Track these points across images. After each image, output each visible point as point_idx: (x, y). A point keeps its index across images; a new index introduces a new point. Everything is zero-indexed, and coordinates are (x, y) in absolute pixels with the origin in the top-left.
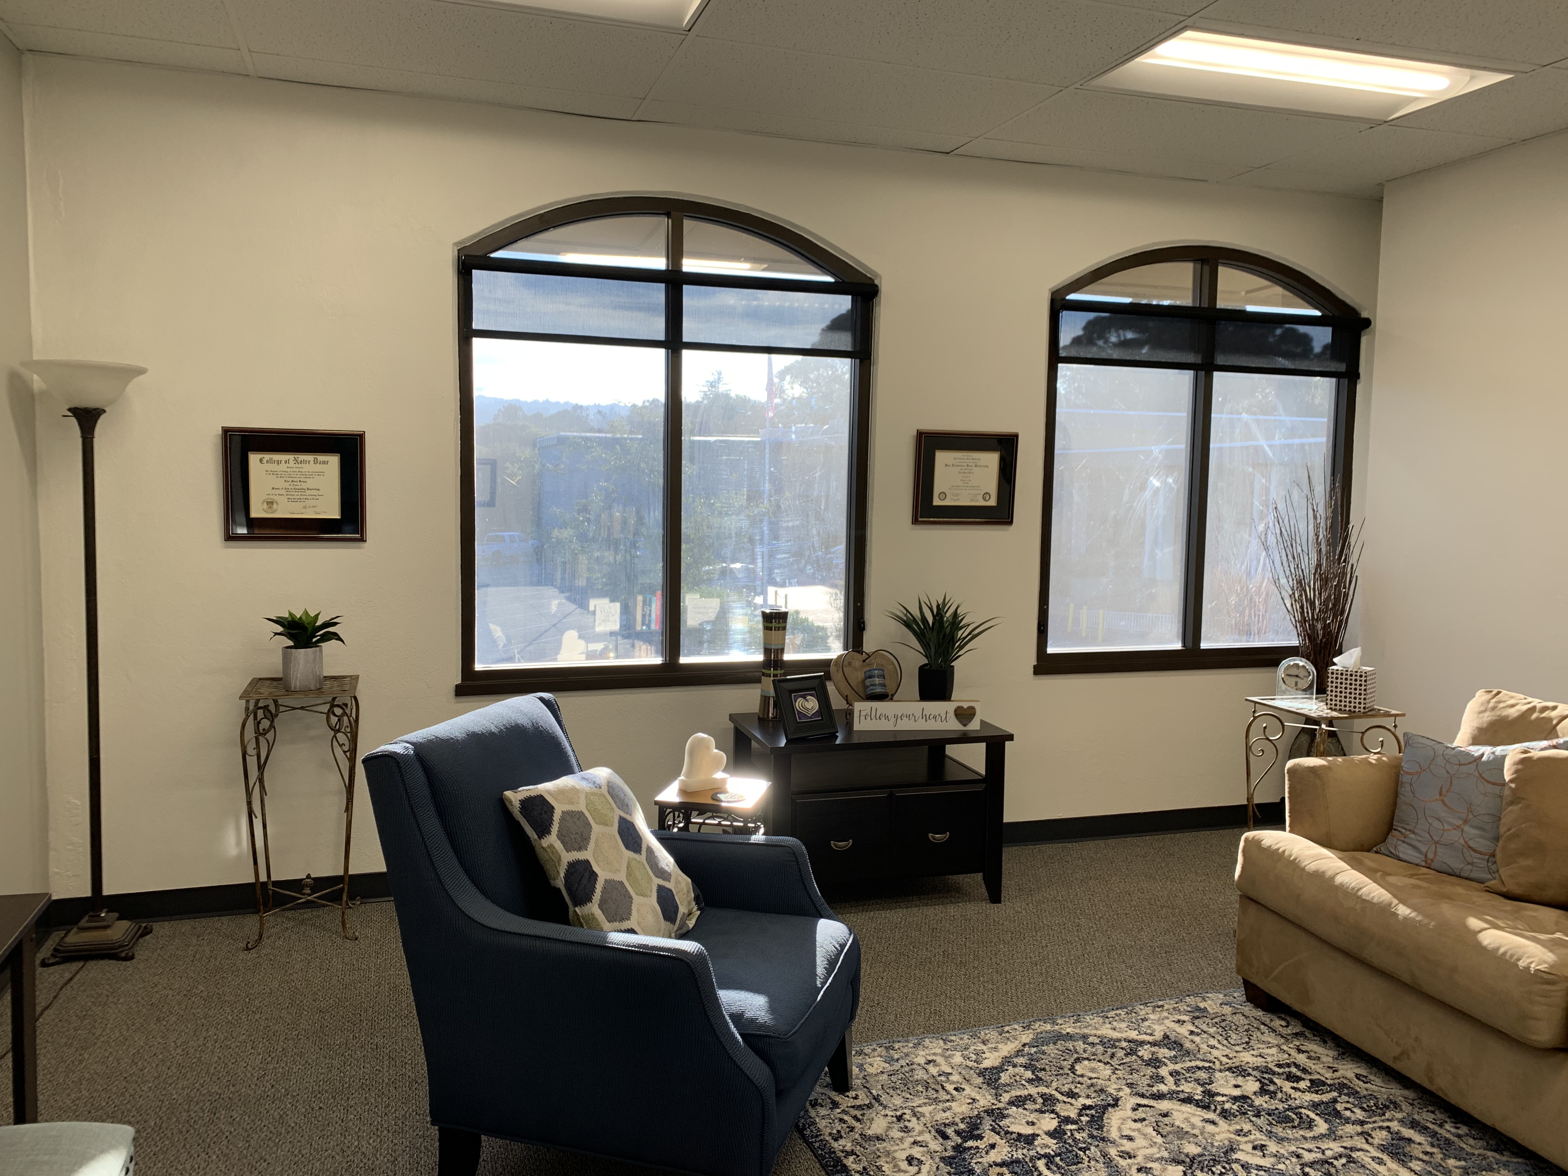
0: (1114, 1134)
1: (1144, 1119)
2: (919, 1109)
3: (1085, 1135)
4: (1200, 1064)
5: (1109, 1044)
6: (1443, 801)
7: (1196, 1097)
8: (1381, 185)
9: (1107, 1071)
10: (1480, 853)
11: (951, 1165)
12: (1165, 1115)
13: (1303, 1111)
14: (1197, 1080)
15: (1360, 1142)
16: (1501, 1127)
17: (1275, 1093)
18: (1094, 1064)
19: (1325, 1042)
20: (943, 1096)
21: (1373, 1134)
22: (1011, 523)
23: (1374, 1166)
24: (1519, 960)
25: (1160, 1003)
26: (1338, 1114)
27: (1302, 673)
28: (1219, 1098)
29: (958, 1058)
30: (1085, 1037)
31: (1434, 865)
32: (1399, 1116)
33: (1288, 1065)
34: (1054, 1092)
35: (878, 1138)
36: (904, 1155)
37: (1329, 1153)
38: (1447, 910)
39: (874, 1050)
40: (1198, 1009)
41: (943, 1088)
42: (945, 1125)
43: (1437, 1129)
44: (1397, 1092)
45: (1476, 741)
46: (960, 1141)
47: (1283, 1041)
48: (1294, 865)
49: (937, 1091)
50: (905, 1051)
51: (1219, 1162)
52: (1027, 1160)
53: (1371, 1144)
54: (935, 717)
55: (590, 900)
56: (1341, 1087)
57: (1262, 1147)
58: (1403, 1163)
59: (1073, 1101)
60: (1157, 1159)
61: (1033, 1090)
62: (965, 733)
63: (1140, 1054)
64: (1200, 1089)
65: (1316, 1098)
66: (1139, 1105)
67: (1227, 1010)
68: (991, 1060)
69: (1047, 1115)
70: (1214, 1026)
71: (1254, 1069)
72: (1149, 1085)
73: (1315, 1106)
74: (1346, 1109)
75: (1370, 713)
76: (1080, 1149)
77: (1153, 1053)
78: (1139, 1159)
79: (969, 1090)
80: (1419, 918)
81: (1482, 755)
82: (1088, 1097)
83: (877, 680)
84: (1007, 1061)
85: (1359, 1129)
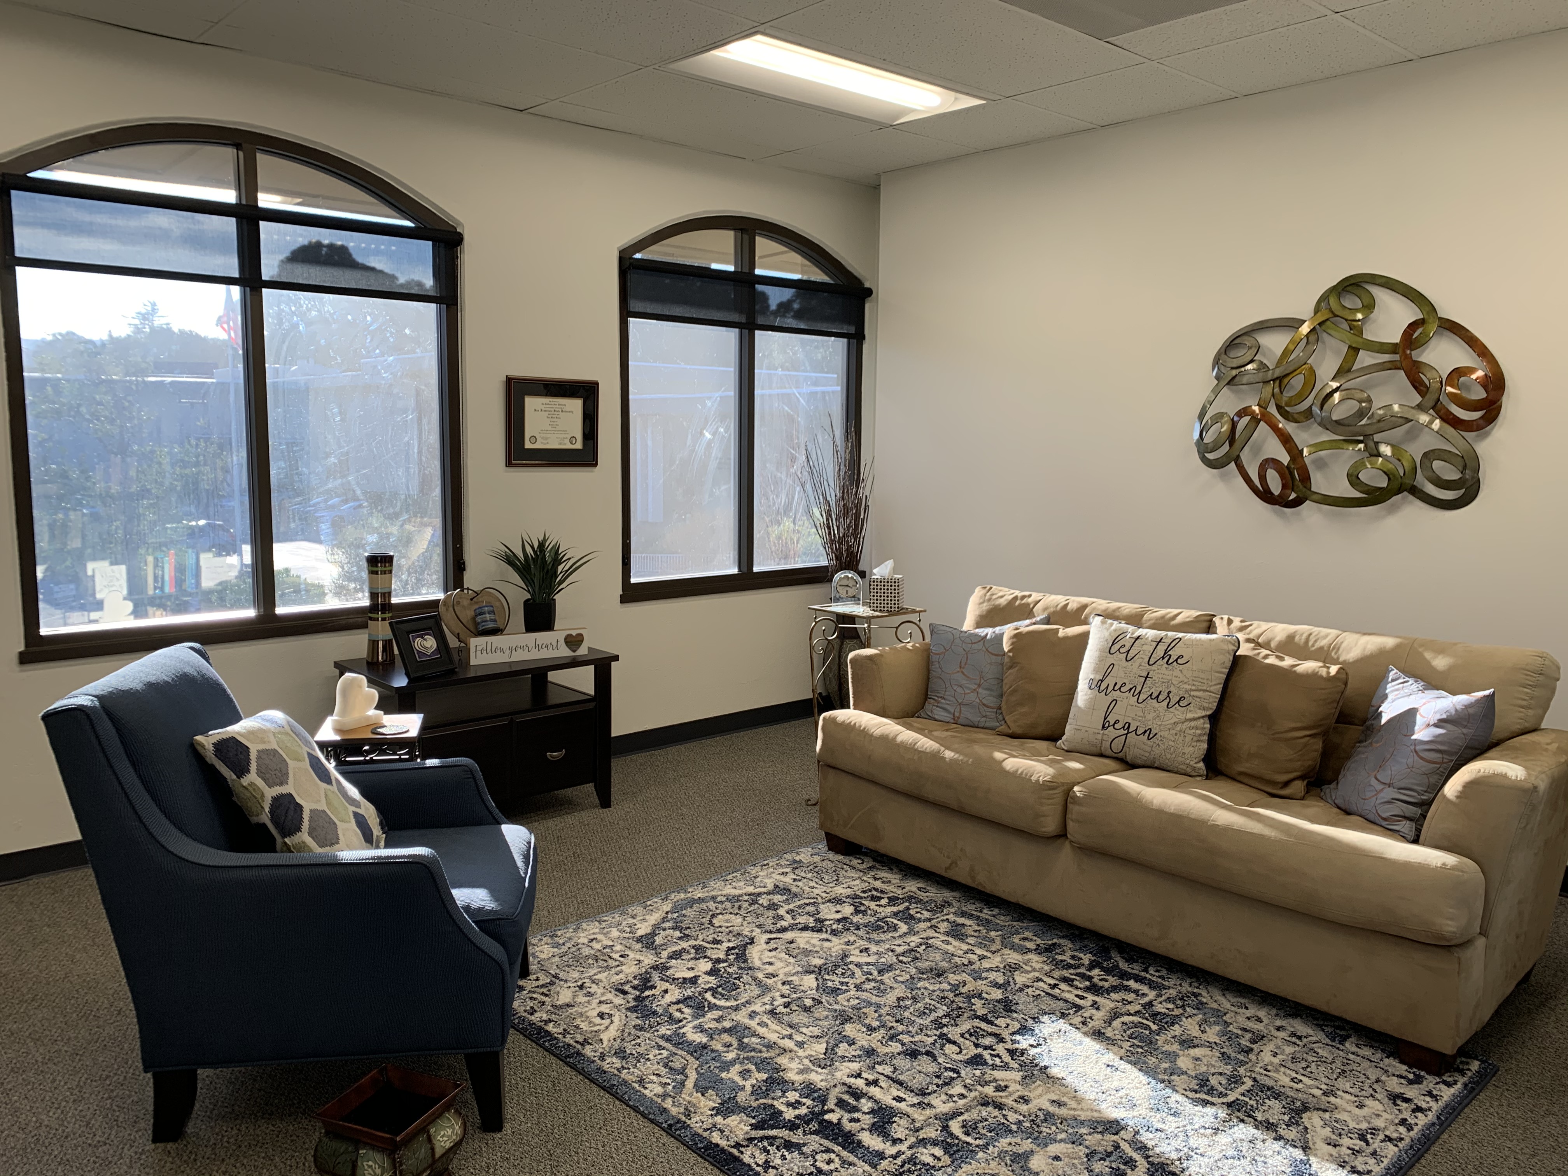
0: (757, 963)
1: (777, 948)
2: (596, 977)
3: (735, 968)
4: (807, 901)
5: (734, 900)
6: (963, 672)
7: (811, 925)
8: (878, 175)
9: (739, 920)
10: (991, 708)
11: (636, 1011)
12: (792, 942)
13: (888, 919)
14: (808, 913)
15: (931, 933)
16: (1023, 901)
17: (865, 911)
18: (727, 917)
19: (892, 869)
20: (611, 963)
21: (939, 926)
22: (596, 465)
23: (944, 946)
24: (1031, 776)
25: (766, 862)
26: (912, 917)
27: (851, 583)
28: (827, 923)
29: (615, 933)
30: (714, 898)
31: (960, 721)
32: (953, 910)
33: (870, 891)
34: (702, 943)
35: (568, 1005)
36: (595, 1013)
37: (912, 944)
38: (979, 750)
39: (541, 940)
40: (795, 862)
41: (610, 957)
42: (622, 984)
43: (979, 914)
44: (948, 895)
45: (979, 625)
46: (638, 993)
47: (862, 874)
48: (864, 733)
49: (606, 961)
50: (568, 935)
51: (839, 966)
52: (697, 995)
53: (939, 933)
54: (547, 646)
55: (299, 829)
56: (910, 899)
57: (866, 950)
58: (962, 940)
59: (719, 946)
60: (794, 974)
61: (684, 945)
62: (574, 658)
63: (760, 902)
64: (811, 919)
65: (895, 909)
66: (770, 939)
67: (817, 859)
68: (643, 929)
69: (701, 960)
70: (809, 872)
71: (846, 898)
72: (773, 924)
73: (895, 915)
74: (917, 912)
75: (901, 611)
76: (735, 979)
77: (770, 900)
78: (781, 976)
79: (632, 955)
80: (961, 758)
81: (987, 635)
82: (729, 941)
83: (488, 617)
84: (656, 927)
85: (929, 924)
